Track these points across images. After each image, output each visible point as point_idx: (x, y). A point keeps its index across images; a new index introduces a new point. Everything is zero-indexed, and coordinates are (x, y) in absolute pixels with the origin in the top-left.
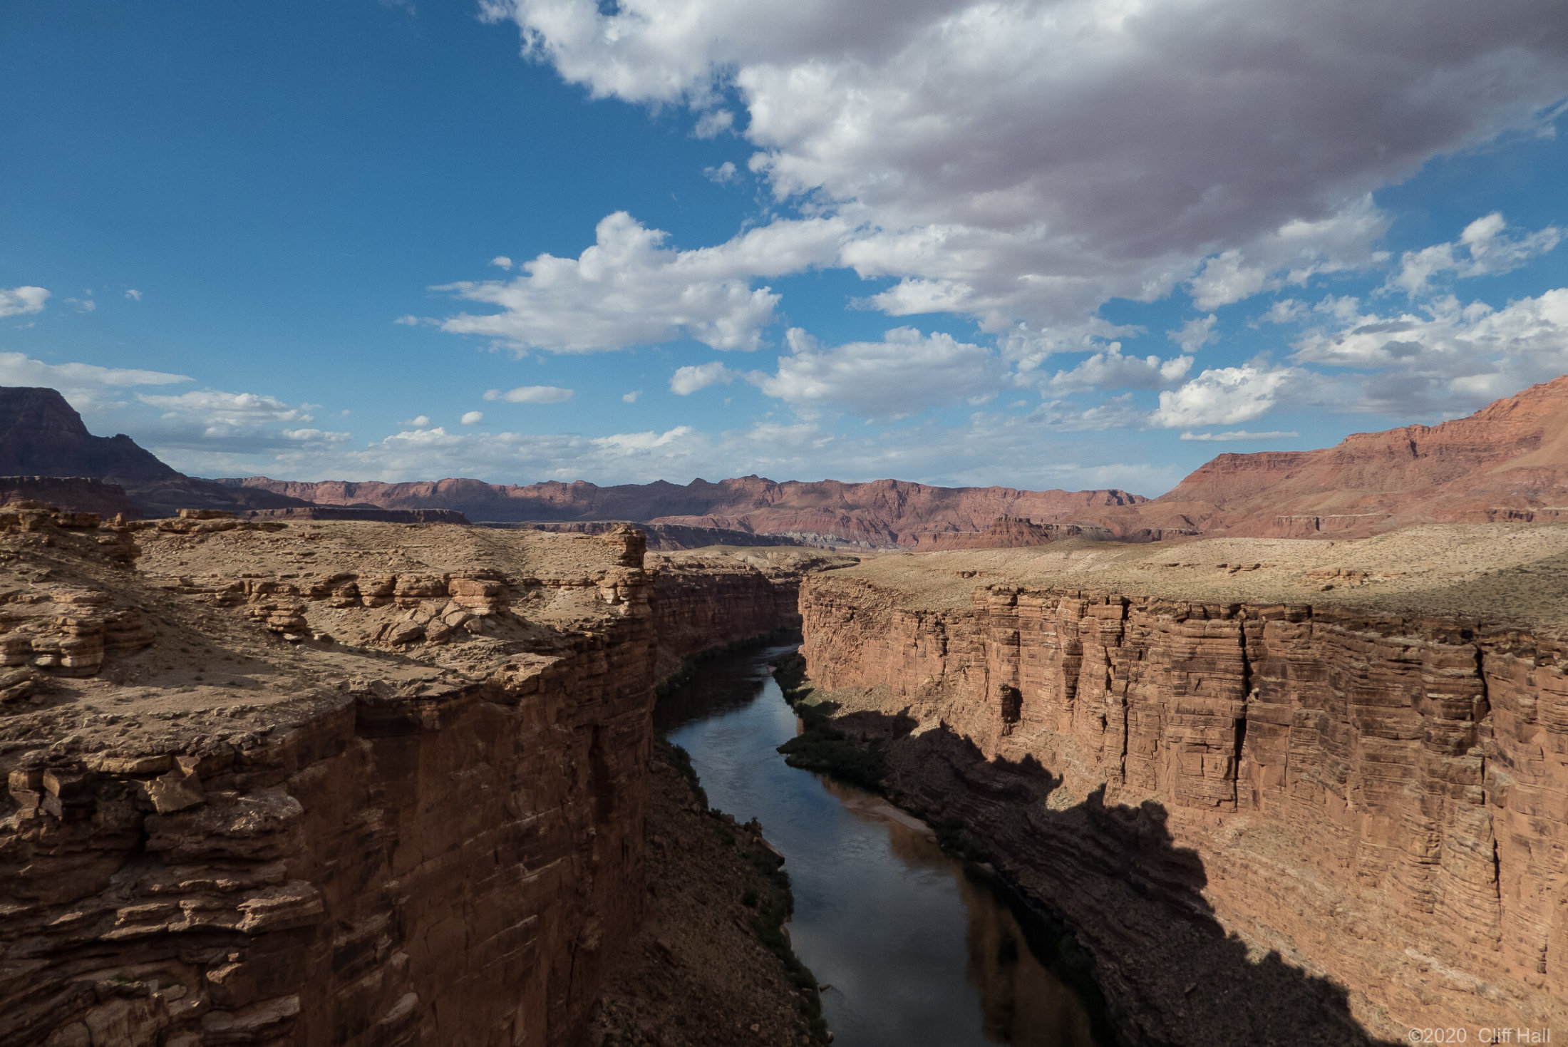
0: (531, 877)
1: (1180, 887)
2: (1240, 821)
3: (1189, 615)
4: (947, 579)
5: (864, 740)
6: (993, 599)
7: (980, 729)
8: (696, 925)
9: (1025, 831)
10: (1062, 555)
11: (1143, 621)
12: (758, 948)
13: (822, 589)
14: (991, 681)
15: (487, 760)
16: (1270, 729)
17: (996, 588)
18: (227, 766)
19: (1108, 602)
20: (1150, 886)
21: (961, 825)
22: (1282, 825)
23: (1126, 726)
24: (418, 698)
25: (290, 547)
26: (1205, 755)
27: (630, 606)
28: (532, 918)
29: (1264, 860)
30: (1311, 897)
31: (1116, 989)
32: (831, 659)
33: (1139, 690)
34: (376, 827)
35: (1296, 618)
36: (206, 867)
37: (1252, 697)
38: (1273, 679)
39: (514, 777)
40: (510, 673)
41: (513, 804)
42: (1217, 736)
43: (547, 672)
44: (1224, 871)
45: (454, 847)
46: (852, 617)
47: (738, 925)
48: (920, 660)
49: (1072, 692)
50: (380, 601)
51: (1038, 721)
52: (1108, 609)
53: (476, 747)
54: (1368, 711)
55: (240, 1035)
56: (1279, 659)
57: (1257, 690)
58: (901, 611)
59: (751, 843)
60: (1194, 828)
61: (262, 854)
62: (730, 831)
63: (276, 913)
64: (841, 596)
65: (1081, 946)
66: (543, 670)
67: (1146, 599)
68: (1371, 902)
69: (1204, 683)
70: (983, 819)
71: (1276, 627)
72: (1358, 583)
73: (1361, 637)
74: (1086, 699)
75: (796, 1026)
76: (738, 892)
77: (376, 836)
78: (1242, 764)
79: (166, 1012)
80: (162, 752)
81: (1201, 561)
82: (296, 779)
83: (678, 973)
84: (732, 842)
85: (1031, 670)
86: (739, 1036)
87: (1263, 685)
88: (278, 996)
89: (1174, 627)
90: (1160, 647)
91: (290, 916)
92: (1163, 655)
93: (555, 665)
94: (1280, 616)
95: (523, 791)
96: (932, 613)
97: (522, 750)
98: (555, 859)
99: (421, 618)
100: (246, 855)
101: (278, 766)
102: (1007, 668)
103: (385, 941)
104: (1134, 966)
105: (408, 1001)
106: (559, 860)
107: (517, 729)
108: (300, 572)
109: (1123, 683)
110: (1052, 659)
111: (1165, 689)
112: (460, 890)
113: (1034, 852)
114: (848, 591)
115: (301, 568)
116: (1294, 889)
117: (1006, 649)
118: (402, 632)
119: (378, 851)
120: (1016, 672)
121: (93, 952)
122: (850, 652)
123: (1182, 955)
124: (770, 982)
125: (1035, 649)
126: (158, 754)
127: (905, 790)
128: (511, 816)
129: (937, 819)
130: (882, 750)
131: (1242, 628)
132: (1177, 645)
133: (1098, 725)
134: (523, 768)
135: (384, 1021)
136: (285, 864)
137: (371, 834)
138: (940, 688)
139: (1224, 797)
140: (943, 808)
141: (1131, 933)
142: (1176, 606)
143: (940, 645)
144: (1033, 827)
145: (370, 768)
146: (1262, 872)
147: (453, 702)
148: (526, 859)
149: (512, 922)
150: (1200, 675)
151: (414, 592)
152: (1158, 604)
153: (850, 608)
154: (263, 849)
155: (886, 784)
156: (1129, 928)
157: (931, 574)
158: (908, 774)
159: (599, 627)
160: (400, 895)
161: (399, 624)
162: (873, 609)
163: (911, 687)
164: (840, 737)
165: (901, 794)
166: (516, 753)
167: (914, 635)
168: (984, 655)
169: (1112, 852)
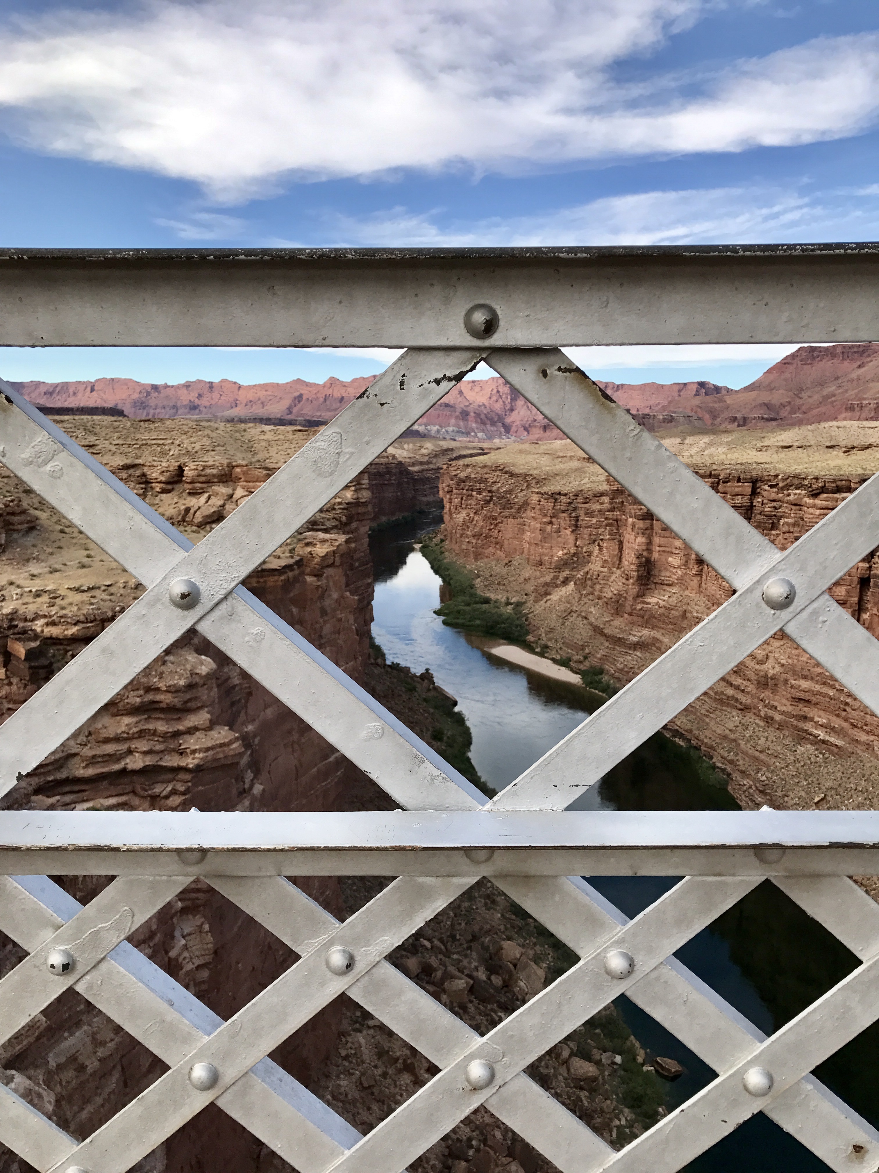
1: (805, 718)
3: (822, 490)
5: (508, 603)
7: (615, 592)
10: (678, 440)
11: (773, 496)
13: (462, 475)
14: (625, 551)
15: (301, 623)
19: (739, 481)
20: (778, 717)
21: (601, 672)
24: (263, 571)
32: (474, 536)
34: (237, 681)
36: (146, 716)
37: (876, 559)
39: (321, 637)
40: (309, 549)
42: (844, 593)
43: (341, 547)
44: (847, 704)
46: (491, 499)
48: (555, 535)
50: (169, 487)
51: (667, 585)
52: (739, 486)
53: (292, 613)
58: (538, 493)
59: (428, 689)
61: (189, 704)
62: (409, 680)
63: (211, 753)
64: (480, 481)
65: (718, 767)
66: (338, 546)
67: (776, 476)
70: (621, 666)
76: (428, 729)
77: (237, 689)
78: (864, 615)
80: (95, 620)
81: (812, 443)
82: (195, 641)
84: (414, 689)
85: (663, 541)
89: (809, 501)
90: (792, 518)
91: (221, 756)
92: (794, 525)
93: (347, 542)
95: (328, 649)
96: (565, 495)
97: (327, 614)
99: (216, 502)
100: (179, 706)
102: (641, 540)
103: (250, 775)
104: (767, 782)
107: (322, 597)
112: (290, 732)
114: (487, 476)
117: (640, 524)
118: (204, 514)
119: (239, 701)
120: (650, 543)
121: (67, 789)
122: (490, 530)
123: (809, 772)
126: (91, 622)
127: (550, 644)
129: (581, 667)
130: (525, 611)
132: (811, 516)
134: (327, 629)
136: (208, 712)
137: (233, 687)
138: (575, 559)
140: (586, 658)
141: (762, 756)
142: (806, 482)
143: (573, 522)
147: (290, 574)
149: (327, 757)
151: (203, 479)
152: (788, 481)
153: (490, 491)
154: (190, 700)
155: (532, 639)
156: (761, 752)
157: (560, 460)
158: (552, 630)
159: (334, 509)
160: (255, 736)
161: (199, 508)
162: (510, 491)
163: (547, 558)
164: (487, 601)
165: (547, 647)
166: (322, 616)
167: (550, 513)
168: (617, 529)
169: (743, 691)
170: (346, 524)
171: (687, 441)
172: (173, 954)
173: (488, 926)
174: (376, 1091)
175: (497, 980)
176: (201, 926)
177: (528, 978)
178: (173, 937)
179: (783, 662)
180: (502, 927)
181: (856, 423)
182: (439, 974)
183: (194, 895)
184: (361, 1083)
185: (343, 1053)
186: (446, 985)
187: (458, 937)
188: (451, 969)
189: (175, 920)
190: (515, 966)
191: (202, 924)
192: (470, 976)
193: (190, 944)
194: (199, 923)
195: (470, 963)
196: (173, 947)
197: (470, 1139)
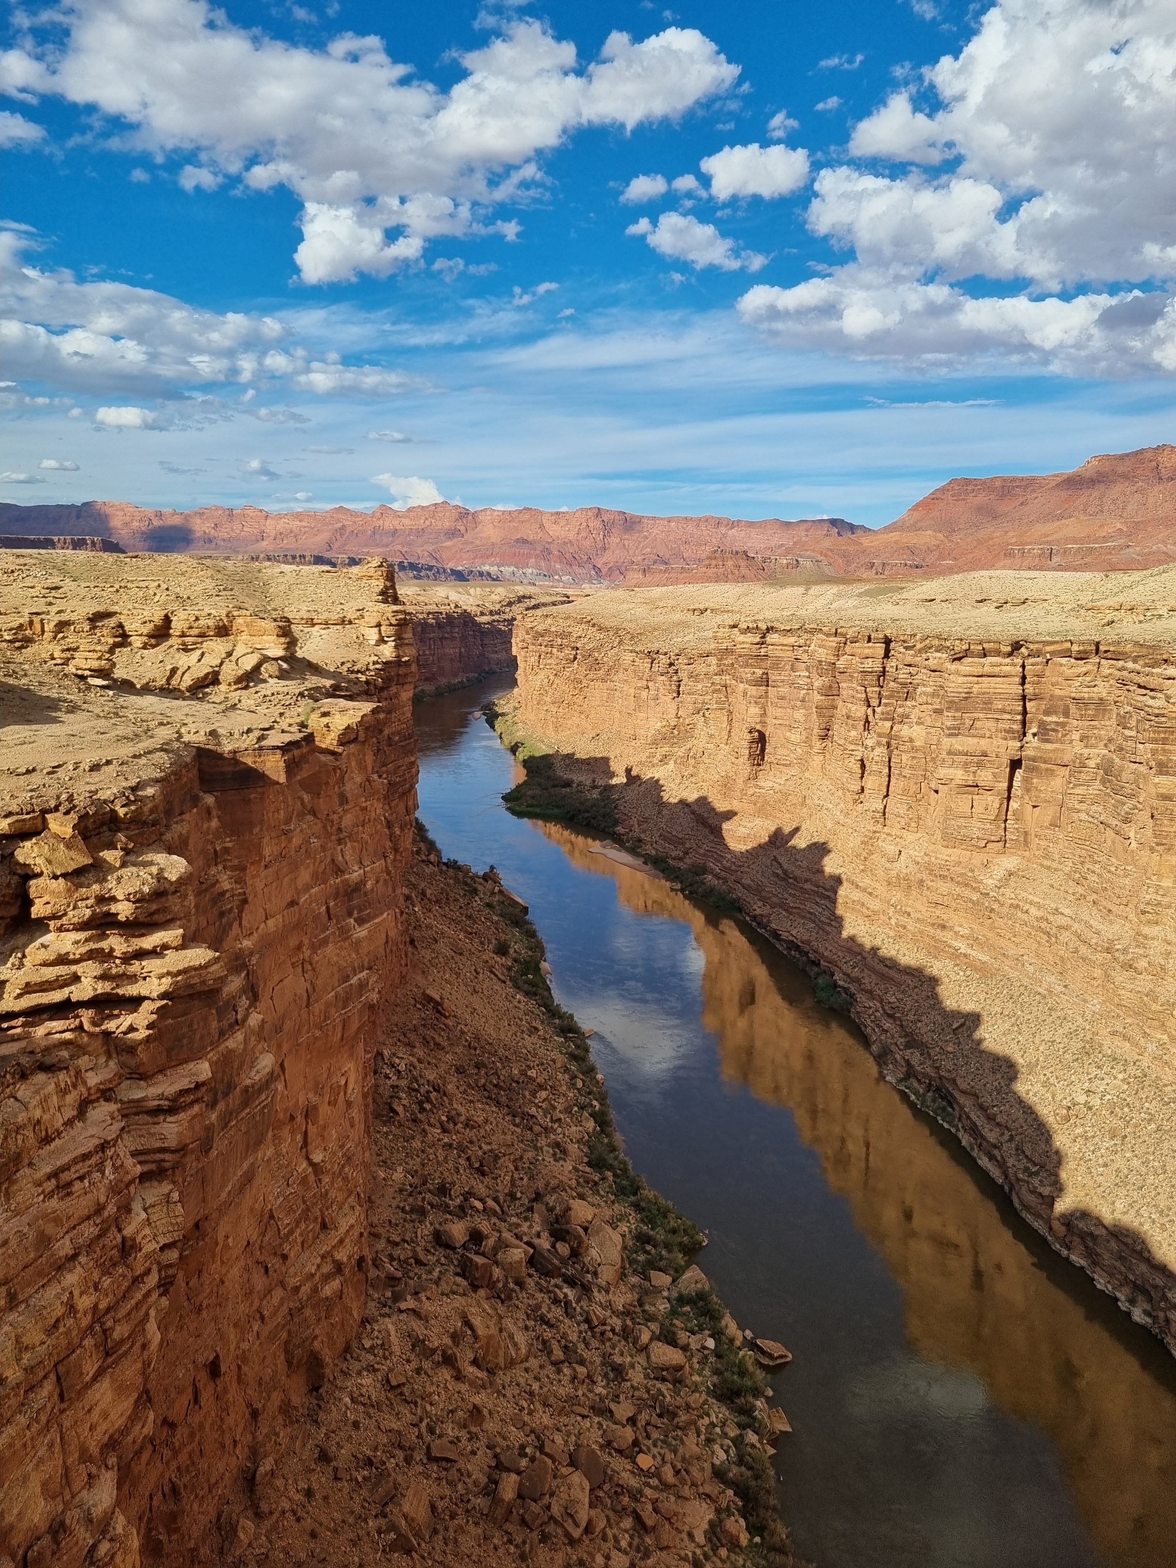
0: (361, 932)
1: (943, 927)
2: (1010, 862)
3: (967, 653)
4: (677, 617)
5: (595, 787)
6: (742, 638)
7: (723, 774)
8: (458, 975)
9: (778, 875)
10: (801, 590)
11: (909, 660)
12: (518, 996)
13: (540, 628)
14: (735, 724)
15: (313, 812)
16: (1047, 770)
17: (743, 626)
18: (103, 824)
19: (869, 641)
21: (704, 870)
22: (1055, 865)
23: (890, 768)
24: (261, 748)
25: (30, 579)
26: (975, 797)
27: (396, 647)
28: (364, 973)
29: (1036, 900)
30: (1088, 935)
31: (879, 1026)
32: (554, 703)
33: (905, 731)
34: (226, 886)
35: (1082, 657)
36: (99, 932)
37: (1029, 737)
38: (1054, 718)
39: (340, 830)
40: (325, 720)
41: (340, 858)
42: (990, 777)
43: (365, 718)
44: (992, 910)
45: (293, 903)
46: (575, 658)
47: (495, 975)
48: (652, 703)
49: (825, 735)
50: (153, 641)
51: (785, 765)
52: (869, 647)
53: (302, 800)
54: (1164, 750)
55: (156, 1103)
56: (1061, 698)
57: (1034, 730)
58: (632, 651)
59: (493, 893)
60: (959, 870)
61: (156, 917)
62: (469, 881)
63: (182, 977)
64: (564, 635)
65: (840, 986)
66: (362, 717)
67: (914, 636)
68: (1153, 939)
69: (978, 724)
71: (1061, 665)
72: (1142, 618)
73: (1159, 675)
74: (842, 742)
75: (566, 1070)
76: (490, 942)
77: (227, 895)
78: (1014, 805)
79: (85, 1083)
80: (32, 811)
81: (959, 596)
82: (168, 836)
83: (450, 1022)
85: (779, 712)
86: (518, 1082)
87: (1042, 725)
88: (186, 1061)
89: (949, 666)
90: (931, 686)
91: (196, 980)
92: (933, 695)
93: (374, 711)
94: (1067, 654)
95: (349, 844)
96: (666, 654)
97: (347, 802)
98: (382, 914)
99: (211, 661)
100: (143, 919)
101: (155, 823)
102: (754, 710)
103: (244, 1002)
104: (897, 1004)
105: (266, 1062)
106: (385, 915)
107: (342, 780)
108: (49, 608)
109: (888, 724)
110: (803, 701)
111: (933, 730)
112: (299, 947)
113: (786, 896)
114: (570, 629)
115: (50, 604)
116: (1066, 928)
117: (753, 691)
118: (195, 676)
119: (231, 909)
120: (764, 714)
122: (574, 695)
123: (947, 993)
124: (536, 1028)
125: (784, 690)
126: (28, 813)
128: (339, 871)
130: (616, 796)
131: (1023, 666)
133: (857, 768)
134: (348, 821)
135: (248, 1082)
136: (181, 927)
137: (223, 894)
138: (676, 732)
139: (993, 838)
140: (686, 853)
142: (948, 644)
143: (674, 688)
144: (785, 872)
145: (214, 823)
146: (1033, 911)
147: (296, 752)
148: (355, 915)
149: (347, 978)
150: (976, 715)
151: (195, 632)
152: (927, 641)
153: (573, 648)
154: (157, 911)
155: (622, 831)
156: (890, 968)
157: (659, 611)
158: (646, 821)
159: (368, 669)
160: (251, 954)
161: (189, 668)
162: (598, 649)
163: (642, 732)
164: (568, 784)
165: (640, 840)
166: (341, 804)
167: (646, 676)
168: (726, 697)
169: (870, 894)
170: (382, 689)
171: (811, 592)
172: (128, 1231)
173: (557, 1182)
174: (406, 1390)
175: (563, 1249)
176: (168, 1195)
177: (601, 1245)
178: (129, 1211)
179: (919, 859)
180: (573, 1183)
181: (1011, 573)
182: (491, 1242)
183: (158, 1156)
184: (388, 1381)
185: (367, 1344)
186: (500, 1256)
187: (519, 1195)
188: (506, 1235)
189: (132, 1189)
190: (586, 1229)
191: (171, 1191)
192: (529, 1244)
193: (154, 1218)
194: (166, 1191)
195: (531, 1227)
196: (130, 1224)
197: (523, 1447)
